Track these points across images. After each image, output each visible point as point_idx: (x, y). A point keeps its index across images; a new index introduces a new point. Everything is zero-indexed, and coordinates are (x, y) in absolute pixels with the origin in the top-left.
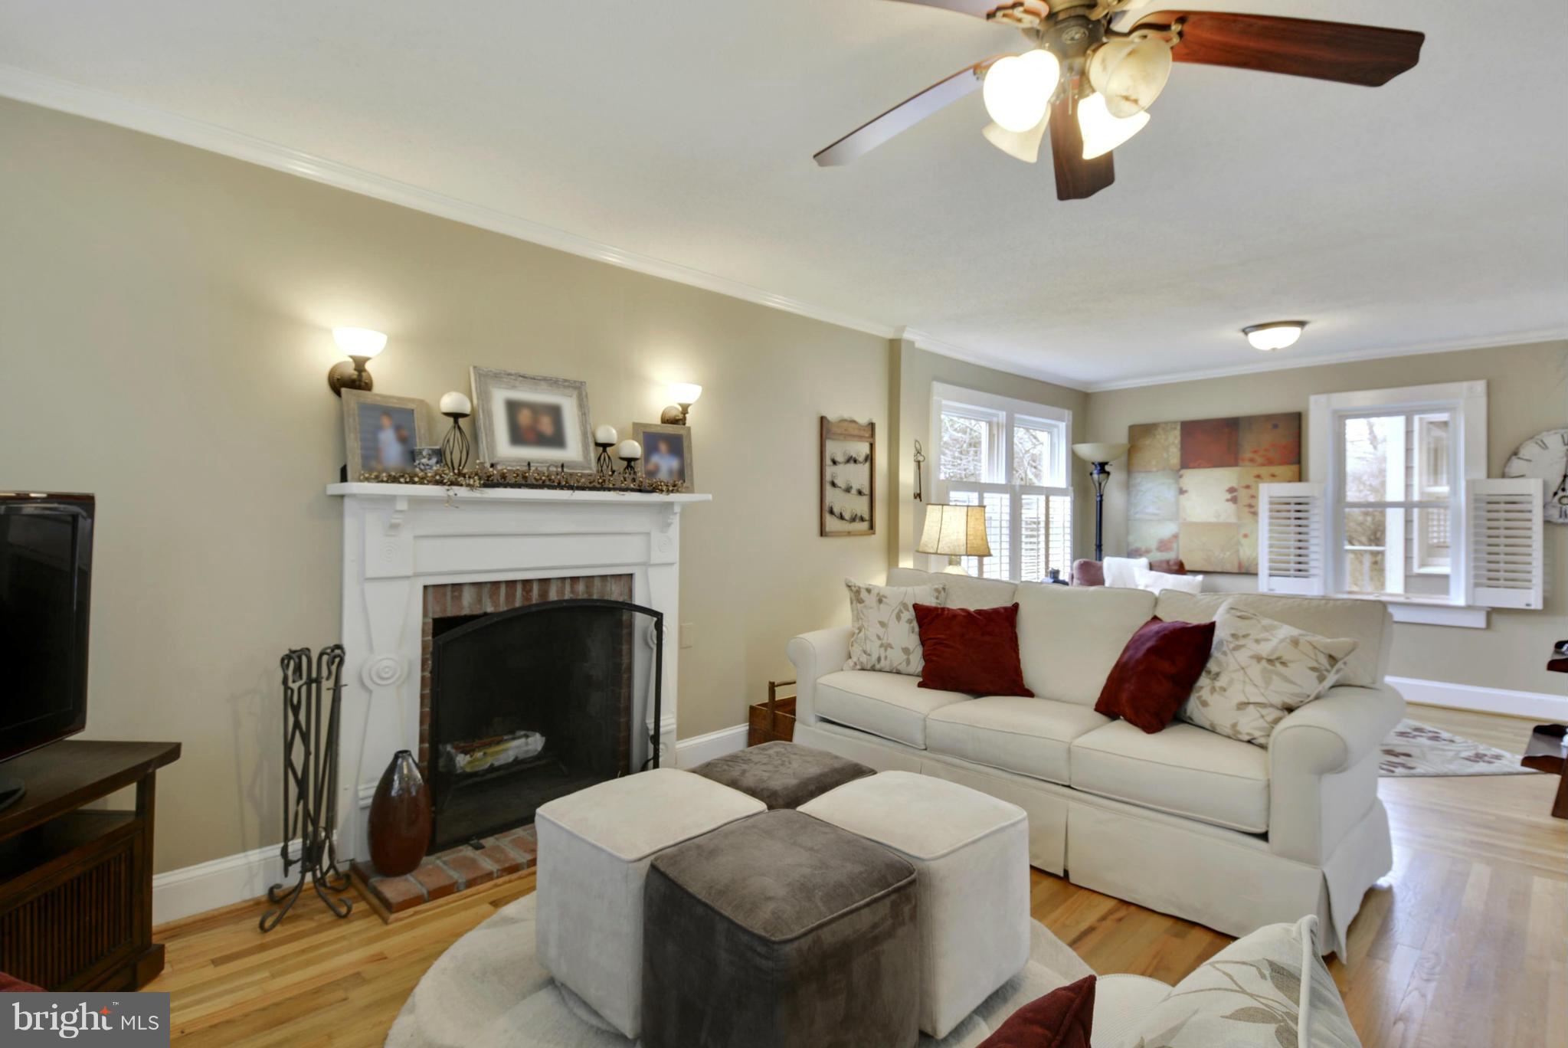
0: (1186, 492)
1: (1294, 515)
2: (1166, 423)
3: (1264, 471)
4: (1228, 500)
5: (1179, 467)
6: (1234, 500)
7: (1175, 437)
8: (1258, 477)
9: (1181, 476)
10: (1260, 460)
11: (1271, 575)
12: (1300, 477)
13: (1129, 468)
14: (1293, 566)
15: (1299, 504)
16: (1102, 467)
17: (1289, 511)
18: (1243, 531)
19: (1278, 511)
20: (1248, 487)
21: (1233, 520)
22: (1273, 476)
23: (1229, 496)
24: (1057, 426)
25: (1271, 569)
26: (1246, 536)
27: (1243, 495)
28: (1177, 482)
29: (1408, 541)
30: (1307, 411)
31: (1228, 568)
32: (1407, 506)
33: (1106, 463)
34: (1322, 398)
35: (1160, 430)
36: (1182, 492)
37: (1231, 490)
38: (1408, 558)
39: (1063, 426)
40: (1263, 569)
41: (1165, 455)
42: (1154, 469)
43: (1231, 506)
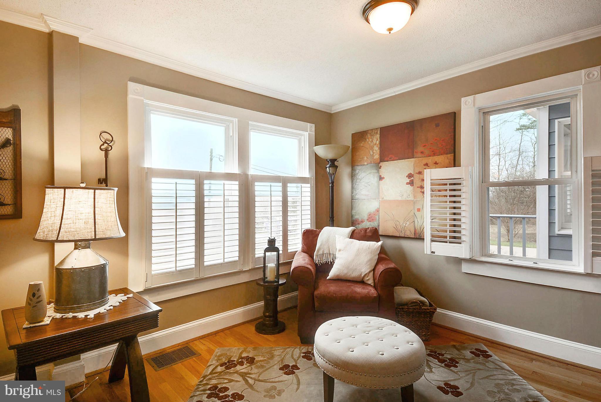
0: (383, 178)
1: (449, 193)
2: (372, 130)
3: (430, 160)
4: (407, 184)
5: (379, 160)
6: (411, 183)
7: (376, 140)
8: (426, 165)
9: (380, 167)
10: (427, 152)
11: (432, 241)
12: (455, 163)
13: (353, 164)
14: (448, 234)
15: (454, 184)
16: (333, 162)
17: (446, 190)
18: (417, 207)
19: (439, 191)
20: (420, 173)
21: (411, 198)
22: (436, 163)
23: (408, 180)
24: (301, 135)
25: (432, 236)
26: (419, 210)
27: (416, 178)
28: (378, 172)
29: (551, 211)
30: (460, 111)
31: (408, 234)
32: (550, 184)
33: (335, 160)
34: (470, 99)
35: (369, 135)
36: (381, 178)
37: (410, 176)
38: (551, 224)
39: (306, 134)
40: (428, 236)
41: (372, 153)
42: (366, 164)
43: (409, 188)
